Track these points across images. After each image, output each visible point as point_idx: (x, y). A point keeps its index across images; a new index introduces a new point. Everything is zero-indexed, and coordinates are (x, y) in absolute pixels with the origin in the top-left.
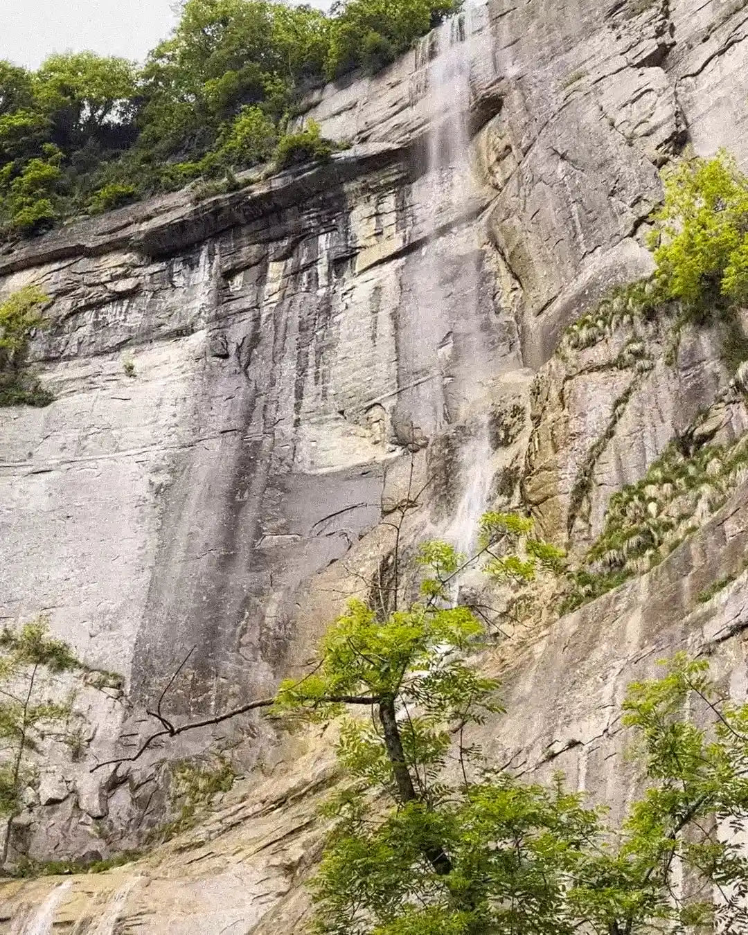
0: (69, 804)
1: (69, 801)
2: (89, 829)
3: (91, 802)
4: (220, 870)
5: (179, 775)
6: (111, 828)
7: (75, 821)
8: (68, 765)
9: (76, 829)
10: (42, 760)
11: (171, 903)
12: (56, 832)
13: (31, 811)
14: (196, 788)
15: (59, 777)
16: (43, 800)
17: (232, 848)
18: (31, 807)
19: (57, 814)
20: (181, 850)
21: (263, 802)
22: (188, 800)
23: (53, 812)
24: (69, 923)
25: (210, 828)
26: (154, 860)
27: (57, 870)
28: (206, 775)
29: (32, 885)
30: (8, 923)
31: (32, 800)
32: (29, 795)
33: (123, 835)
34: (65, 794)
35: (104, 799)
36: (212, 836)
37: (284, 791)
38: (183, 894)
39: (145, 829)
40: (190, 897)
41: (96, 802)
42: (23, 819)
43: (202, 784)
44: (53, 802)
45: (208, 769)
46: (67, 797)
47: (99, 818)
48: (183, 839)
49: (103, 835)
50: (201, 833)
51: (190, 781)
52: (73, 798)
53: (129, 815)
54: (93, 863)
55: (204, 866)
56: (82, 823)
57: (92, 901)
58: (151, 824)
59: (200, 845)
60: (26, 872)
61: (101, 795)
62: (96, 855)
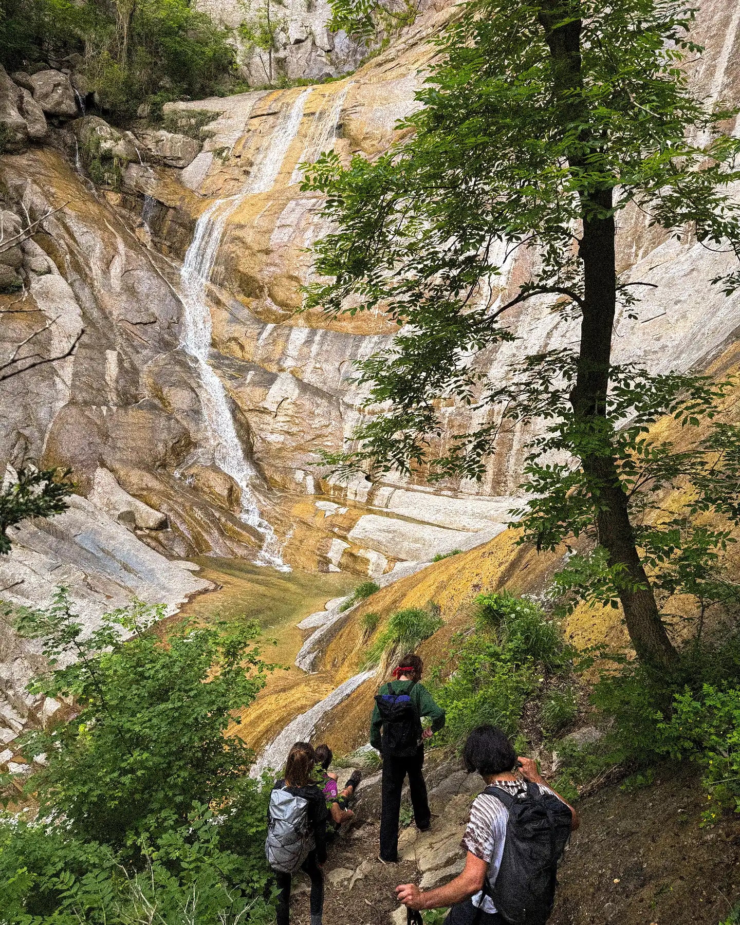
0: (308, 43)
1: (309, 40)
2: (324, 59)
3: (323, 41)
4: (404, 75)
5: (379, 16)
6: (337, 58)
7: (313, 54)
8: (305, 14)
9: (315, 60)
10: (288, 12)
11: (374, 99)
12: (303, 63)
13: (285, 49)
14: (390, 25)
15: (300, 24)
16: (292, 41)
17: (412, 59)
18: (285, 45)
19: (302, 50)
20: (380, 65)
21: (433, 26)
22: (385, 34)
23: (299, 48)
24: (313, 114)
25: (398, 48)
26: (363, 73)
27: (302, 83)
28: (396, 16)
29: (289, 92)
30: (277, 115)
31: (284, 41)
32: (282, 37)
33: (345, 62)
34: (305, 35)
35: (331, 38)
36: (400, 53)
37: (447, 16)
38: (380, 92)
39: (359, 57)
40: (385, 94)
41: (326, 40)
42: (282, 54)
43: (394, 22)
44: (298, 42)
45: (398, 11)
46: (307, 38)
47: (329, 51)
48: (380, 59)
49: (332, 63)
50: (392, 52)
51: (386, 20)
52: (311, 38)
53: (348, 48)
54: (327, 79)
55: (394, 73)
56: (319, 56)
57: (326, 99)
58: (363, 54)
59: (393, 60)
60: (284, 86)
61: (328, 35)
62: (329, 75)
